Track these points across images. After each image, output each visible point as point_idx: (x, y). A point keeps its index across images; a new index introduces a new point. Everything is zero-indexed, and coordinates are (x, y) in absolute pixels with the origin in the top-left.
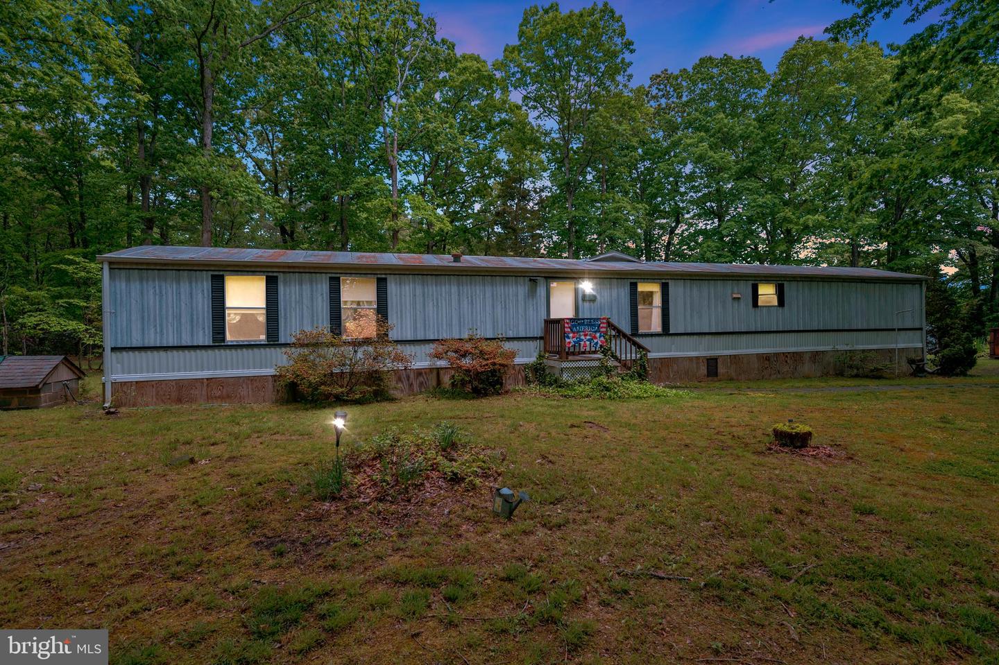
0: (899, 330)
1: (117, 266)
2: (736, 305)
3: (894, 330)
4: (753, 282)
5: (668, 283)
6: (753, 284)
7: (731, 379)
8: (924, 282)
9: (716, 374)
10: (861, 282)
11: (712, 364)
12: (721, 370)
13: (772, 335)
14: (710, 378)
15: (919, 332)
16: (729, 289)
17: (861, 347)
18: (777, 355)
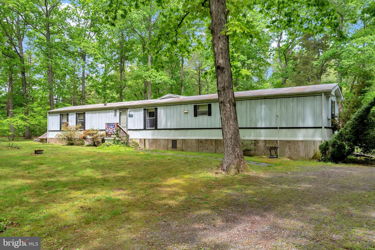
0: (280, 128)
1: (49, 113)
2: (186, 115)
3: (277, 128)
4: (195, 104)
5: (157, 108)
6: (194, 106)
7: (183, 150)
8: (323, 94)
9: (176, 147)
10: (265, 99)
11: (174, 142)
12: (178, 145)
13: (204, 130)
14: (173, 149)
15: (320, 129)
16: (183, 109)
17: (263, 138)
18: (206, 140)
